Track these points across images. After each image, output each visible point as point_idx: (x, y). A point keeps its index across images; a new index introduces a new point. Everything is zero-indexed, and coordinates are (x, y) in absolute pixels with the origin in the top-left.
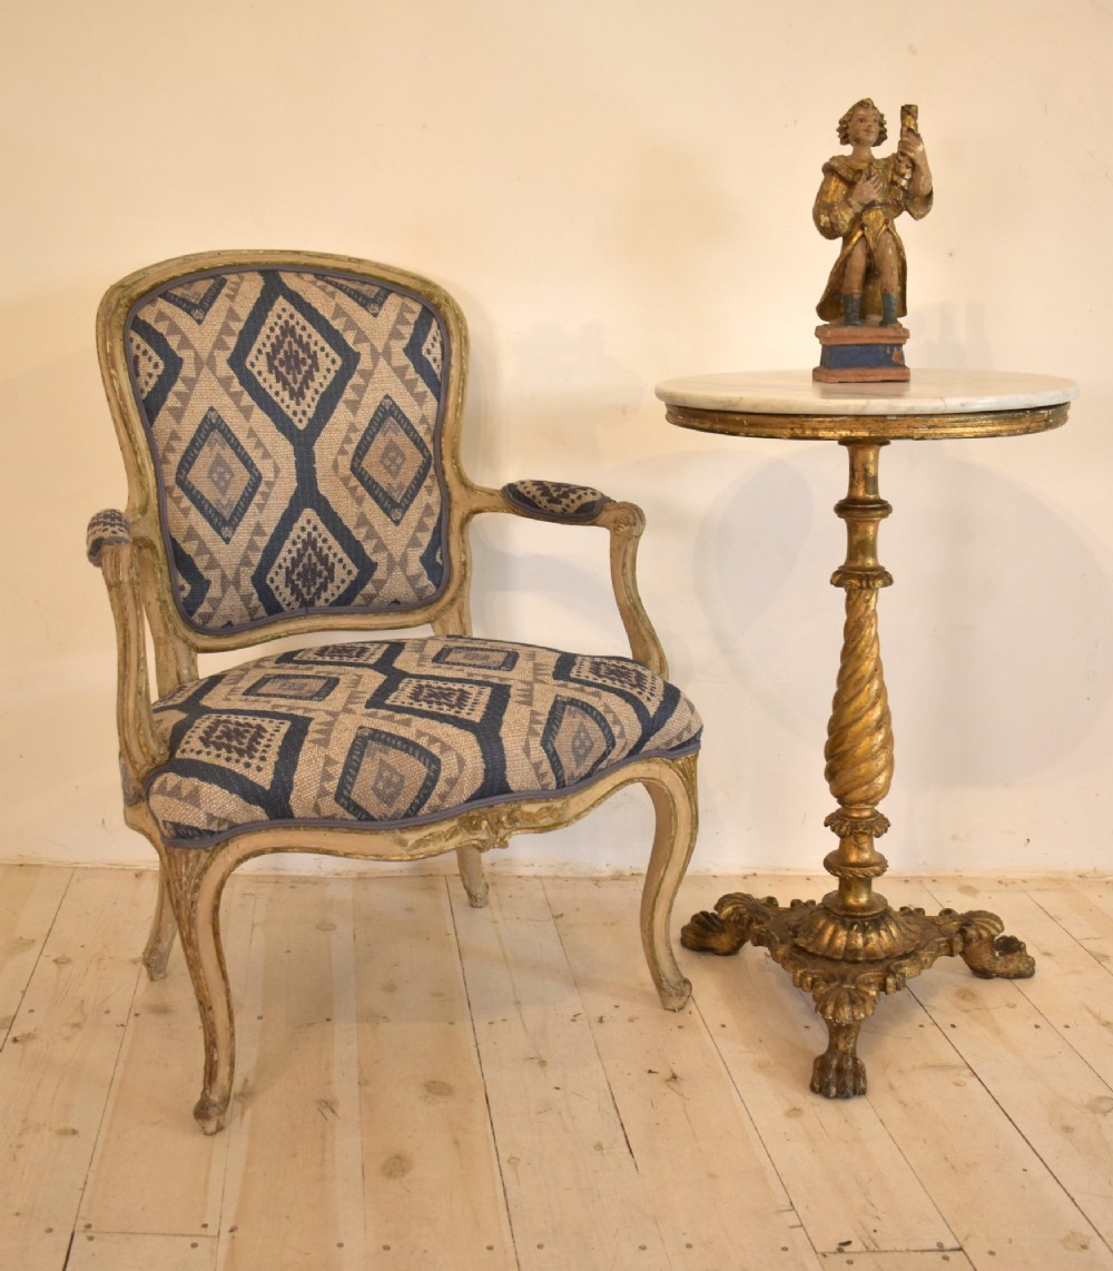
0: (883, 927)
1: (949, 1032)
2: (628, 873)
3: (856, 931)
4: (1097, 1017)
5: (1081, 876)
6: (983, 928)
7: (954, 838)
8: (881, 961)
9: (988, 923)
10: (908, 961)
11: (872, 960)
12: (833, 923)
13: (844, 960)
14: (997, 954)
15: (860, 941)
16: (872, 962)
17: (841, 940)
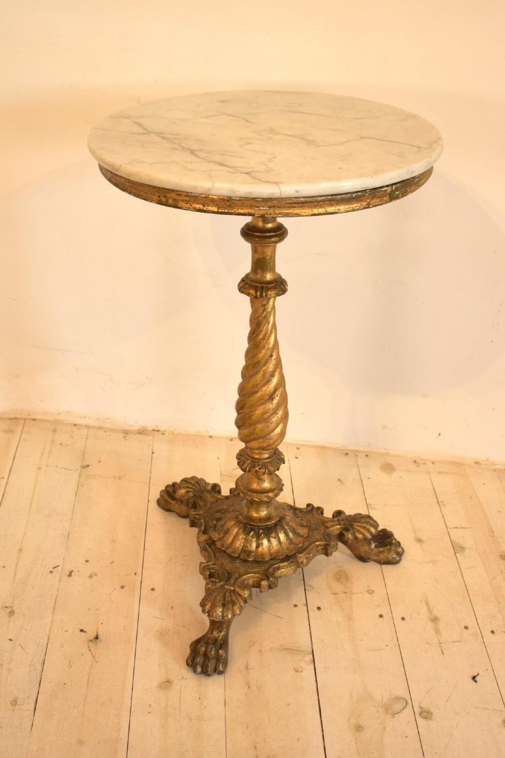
0: (273, 535)
1: (314, 613)
2: (150, 429)
3: (252, 537)
4: (430, 610)
5: (476, 463)
6: (359, 531)
7: (384, 427)
8: (267, 562)
9: (364, 528)
10: (286, 563)
11: (259, 561)
12: (238, 526)
13: (238, 557)
14: (373, 546)
15: (254, 545)
16: (258, 562)
17: (239, 544)
